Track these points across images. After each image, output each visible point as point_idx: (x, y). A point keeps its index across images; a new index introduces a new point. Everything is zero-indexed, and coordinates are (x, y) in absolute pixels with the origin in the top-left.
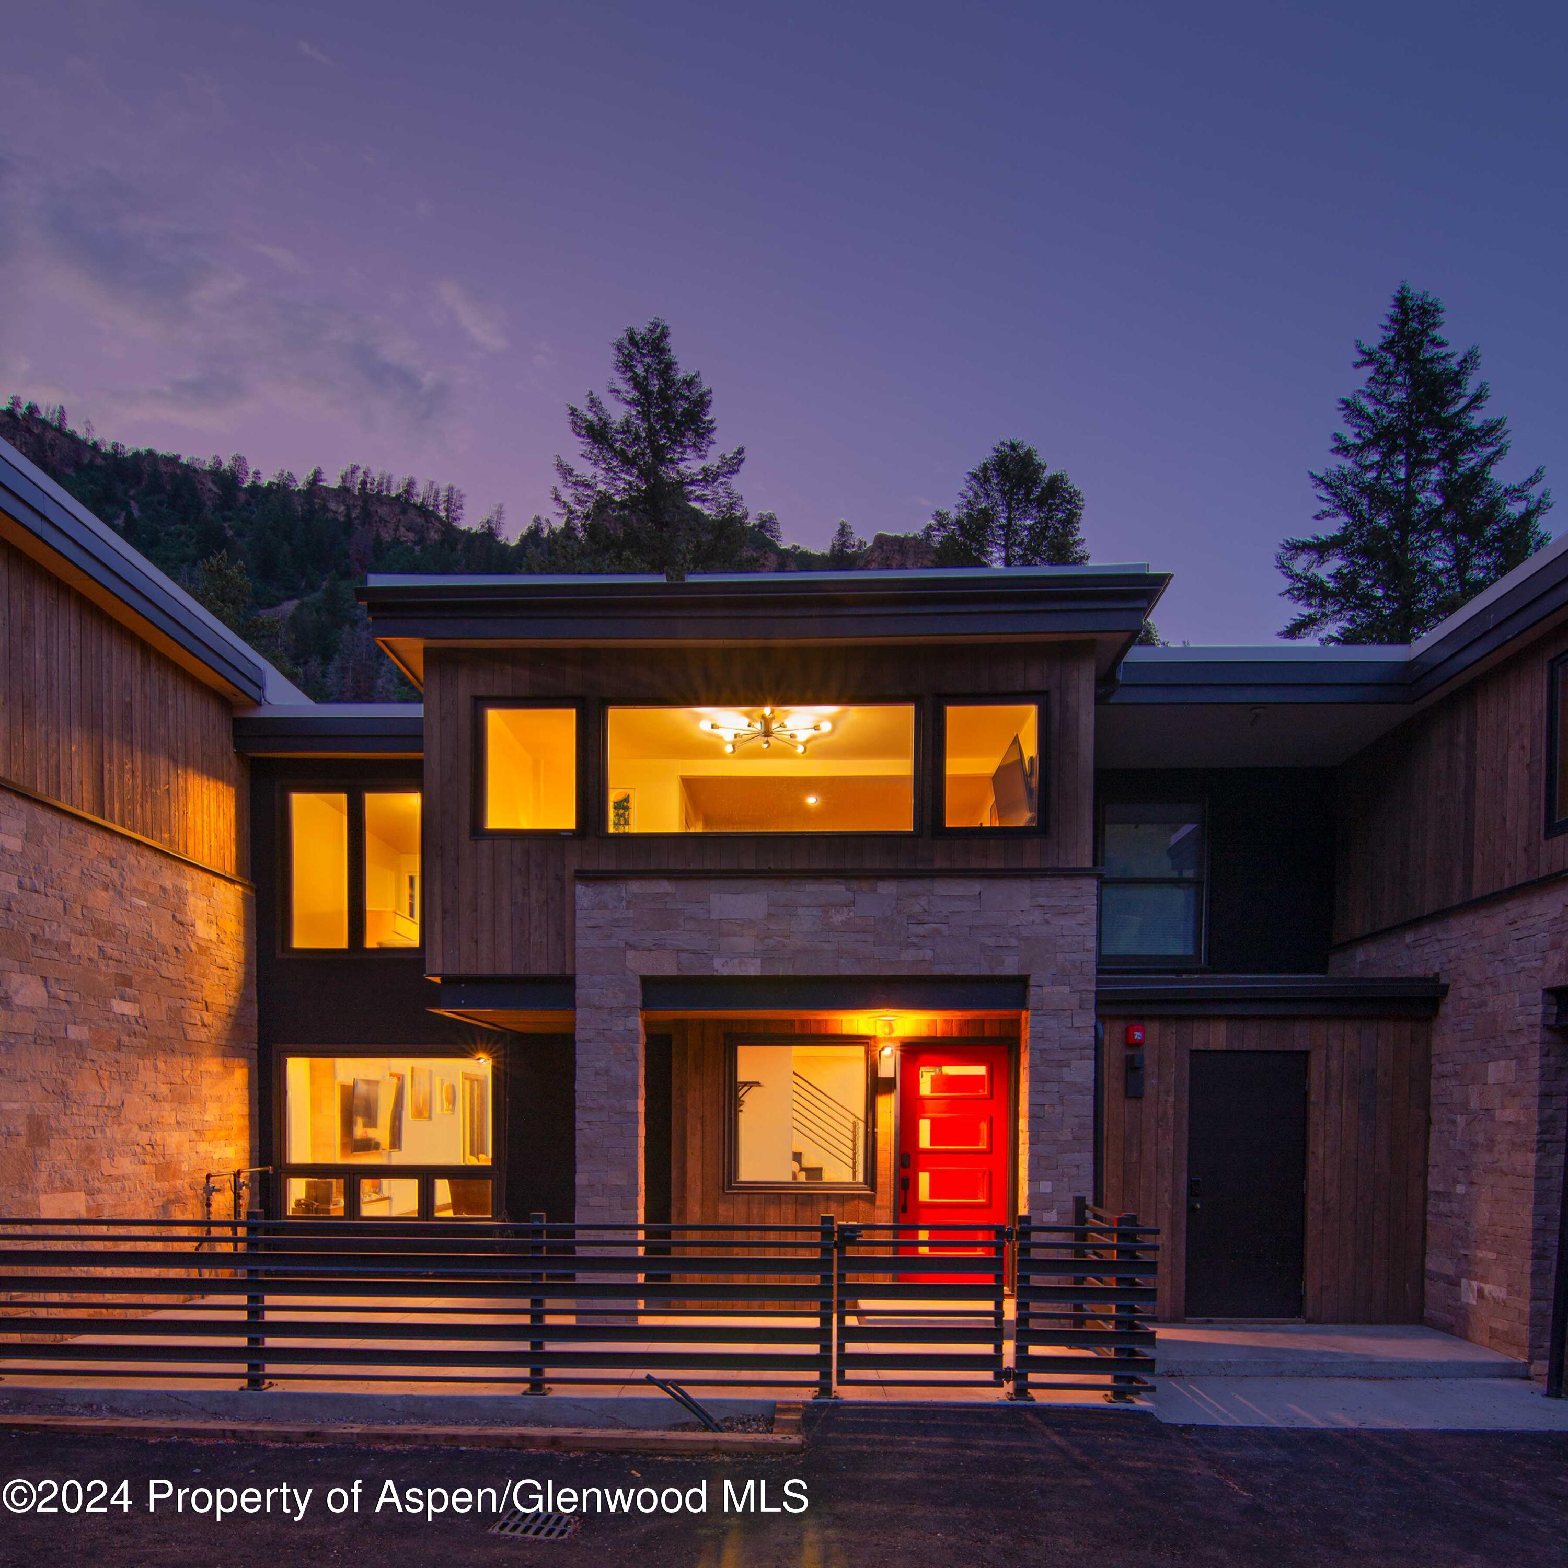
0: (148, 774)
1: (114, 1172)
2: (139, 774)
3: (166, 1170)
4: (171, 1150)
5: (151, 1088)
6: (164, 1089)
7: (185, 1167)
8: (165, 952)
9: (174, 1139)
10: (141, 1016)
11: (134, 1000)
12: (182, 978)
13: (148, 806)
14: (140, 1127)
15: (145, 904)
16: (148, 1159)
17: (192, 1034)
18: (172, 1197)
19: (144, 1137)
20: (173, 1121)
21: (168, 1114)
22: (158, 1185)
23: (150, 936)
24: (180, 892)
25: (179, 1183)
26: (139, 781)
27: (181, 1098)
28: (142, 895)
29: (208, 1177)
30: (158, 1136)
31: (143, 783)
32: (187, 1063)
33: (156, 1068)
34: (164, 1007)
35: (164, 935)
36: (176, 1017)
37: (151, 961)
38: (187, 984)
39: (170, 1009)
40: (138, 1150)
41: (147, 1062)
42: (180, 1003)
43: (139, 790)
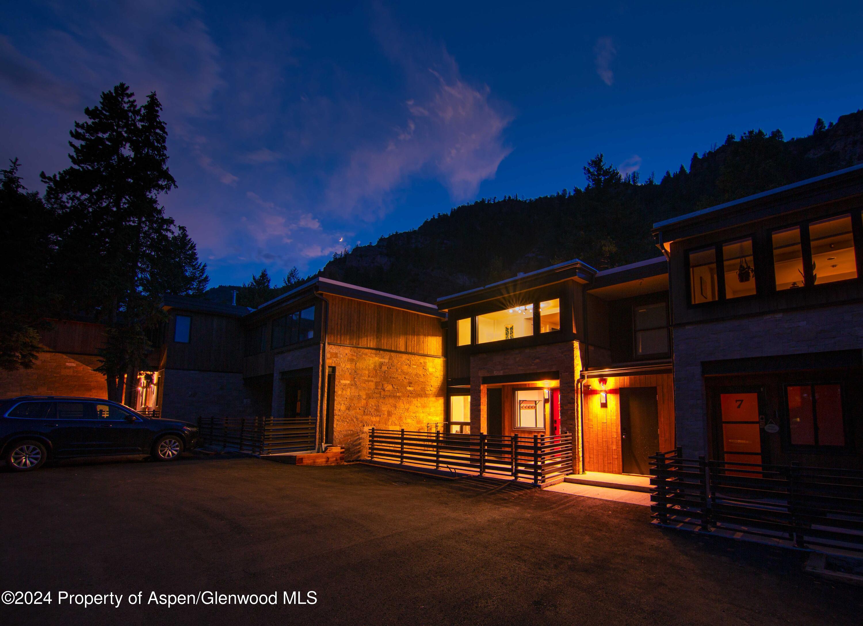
0: (418, 340)
1: (406, 422)
2: (416, 341)
3: (419, 422)
4: (421, 418)
5: (416, 405)
6: (419, 405)
7: (425, 422)
8: (420, 376)
9: (422, 416)
10: (414, 390)
11: (413, 387)
12: (425, 381)
13: (418, 347)
14: (413, 413)
15: (416, 367)
16: (415, 420)
17: (427, 392)
18: (421, 428)
19: (414, 415)
20: (421, 411)
21: (420, 410)
22: (417, 425)
23: (417, 373)
24: (425, 363)
25: (423, 425)
26: (416, 342)
27: (424, 406)
28: (415, 365)
29: (428, 424)
30: (418, 415)
31: (417, 342)
32: (426, 399)
33: (417, 400)
34: (420, 388)
35: (421, 372)
36: (423, 390)
37: (417, 378)
38: (426, 382)
39: (421, 387)
40: (412, 418)
41: (415, 399)
42: (424, 386)
43: (416, 344)
